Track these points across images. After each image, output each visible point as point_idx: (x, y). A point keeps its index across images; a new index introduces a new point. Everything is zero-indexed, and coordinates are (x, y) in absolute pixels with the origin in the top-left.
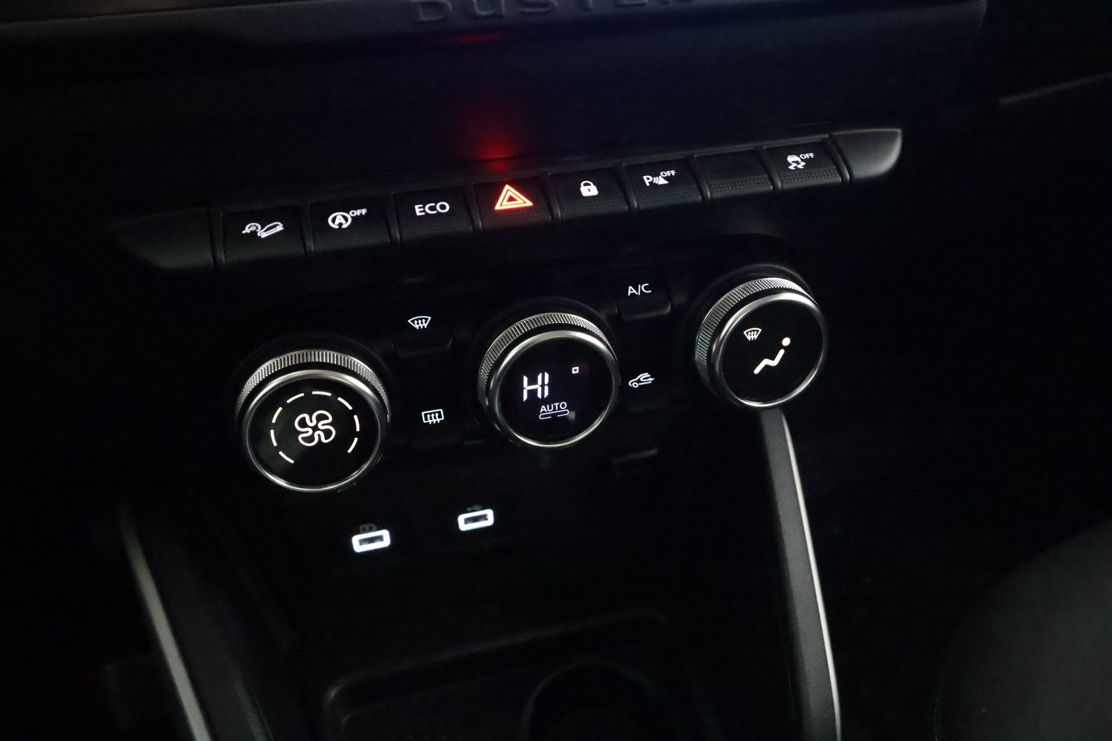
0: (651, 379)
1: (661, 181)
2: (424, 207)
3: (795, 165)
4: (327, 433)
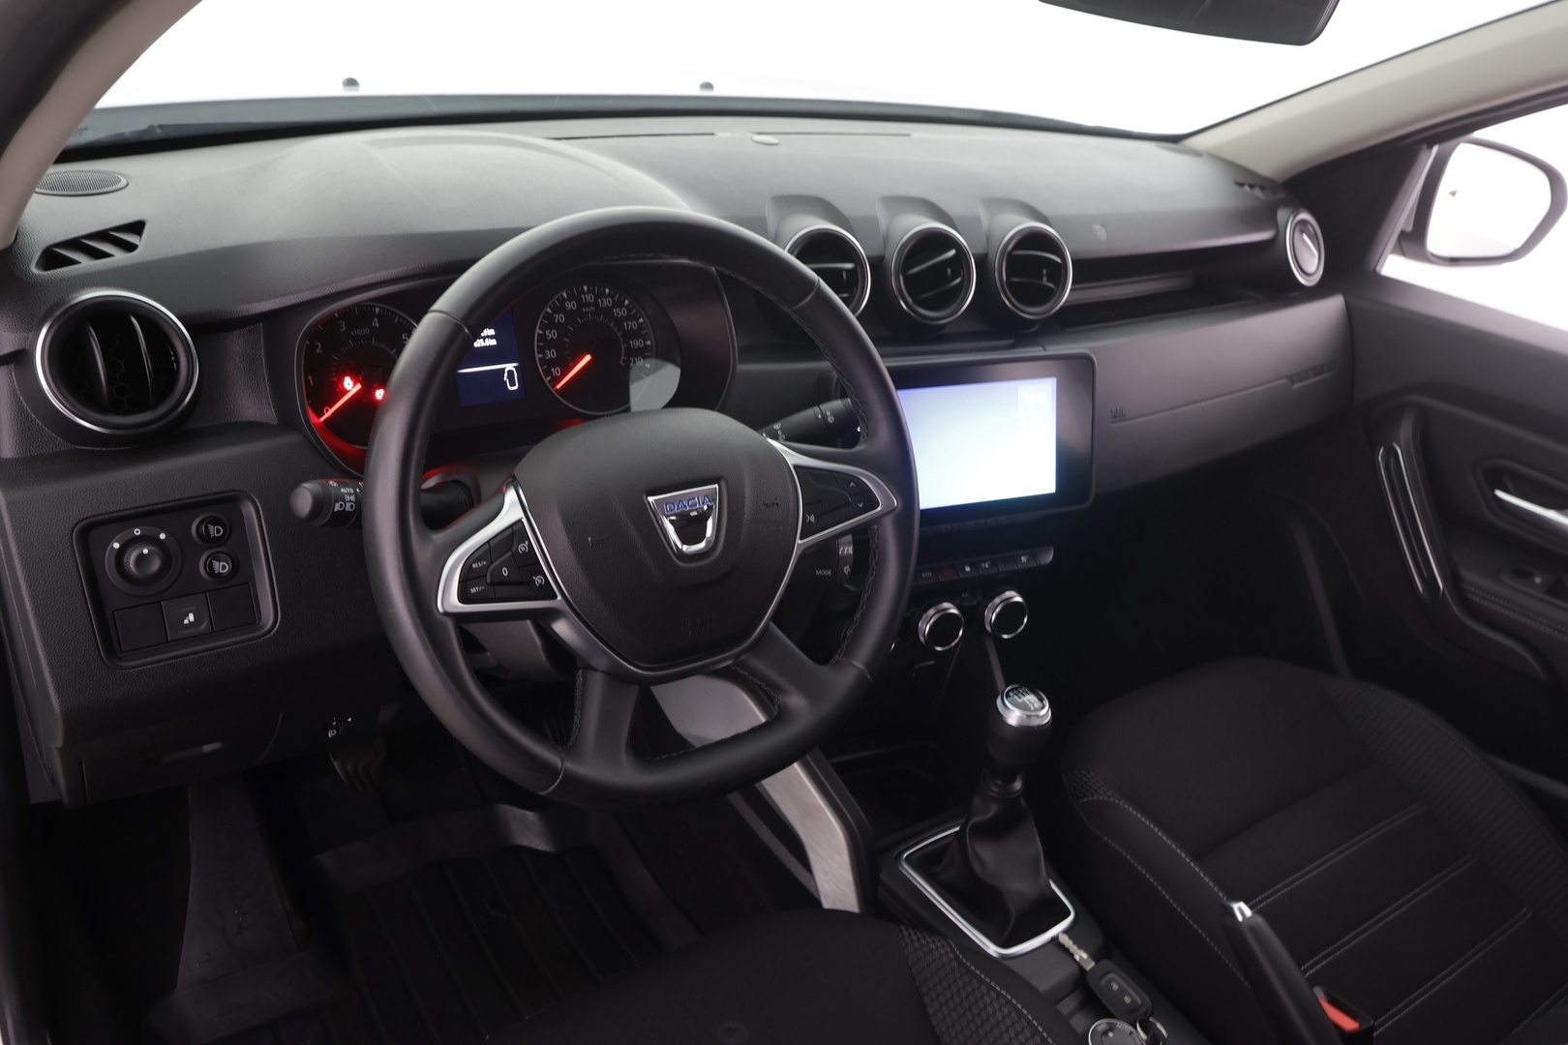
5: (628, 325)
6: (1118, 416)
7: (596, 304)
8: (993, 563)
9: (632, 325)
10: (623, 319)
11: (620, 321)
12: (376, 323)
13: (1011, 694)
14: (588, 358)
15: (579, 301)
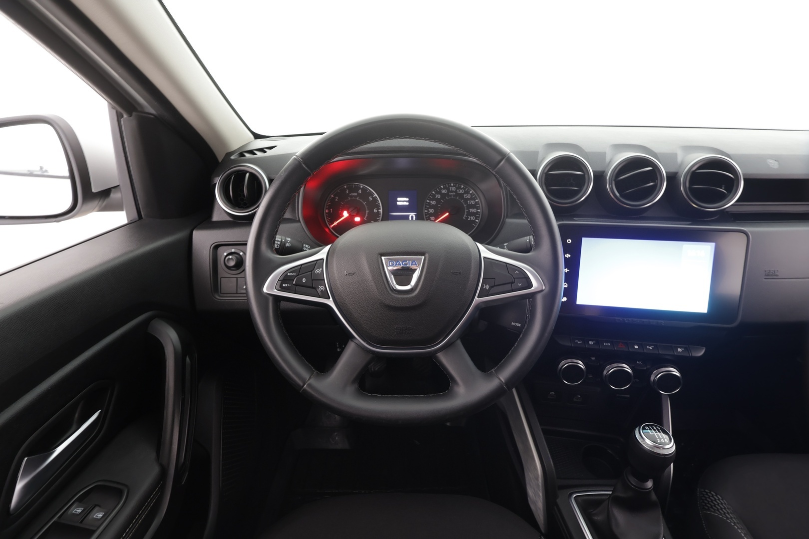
1: (651, 348)
2: (606, 344)
3: (679, 351)
5: (470, 202)
6: (771, 275)
7: (456, 192)
8: (656, 347)
9: (472, 202)
10: (468, 199)
11: (466, 200)
12: (360, 191)
13: (647, 428)
14: (447, 214)
15: (448, 189)
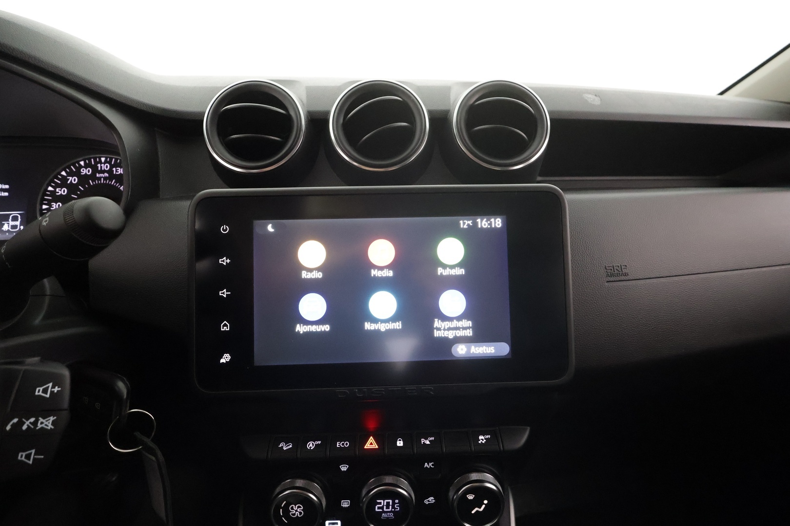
0: (434, 501)
1: (428, 442)
2: (340, 443)
3: (481, 441)
4: (300, 513)
7: (110, 171)
15: (95, 170)
